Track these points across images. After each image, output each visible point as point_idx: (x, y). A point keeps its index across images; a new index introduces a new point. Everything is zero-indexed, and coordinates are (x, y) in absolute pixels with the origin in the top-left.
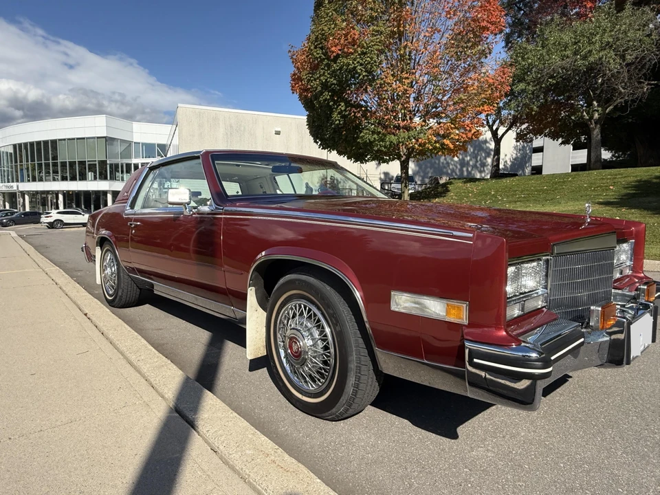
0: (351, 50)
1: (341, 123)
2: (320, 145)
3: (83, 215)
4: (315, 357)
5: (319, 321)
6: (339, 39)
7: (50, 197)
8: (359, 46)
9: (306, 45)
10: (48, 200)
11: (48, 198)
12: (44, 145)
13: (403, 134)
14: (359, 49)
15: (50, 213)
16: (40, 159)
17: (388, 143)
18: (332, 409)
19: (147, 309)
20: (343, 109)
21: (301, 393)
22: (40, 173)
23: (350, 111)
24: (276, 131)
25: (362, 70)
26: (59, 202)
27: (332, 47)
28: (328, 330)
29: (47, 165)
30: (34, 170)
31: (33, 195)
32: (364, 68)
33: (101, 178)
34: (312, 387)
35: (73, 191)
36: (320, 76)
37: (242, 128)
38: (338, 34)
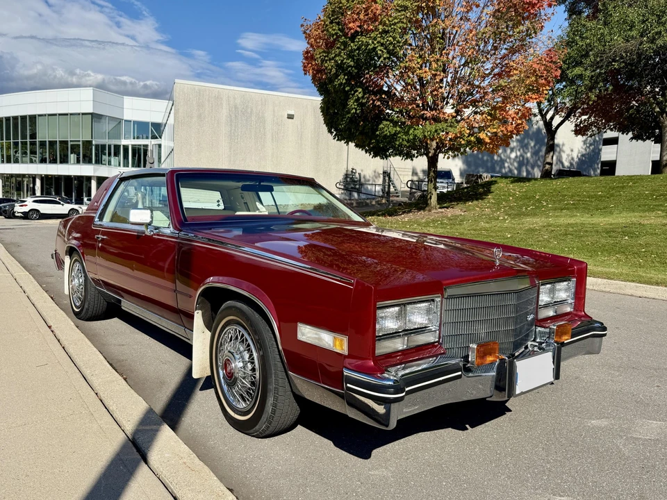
0: (372, 27)
1: (358, 112)
2: (335, 135)
3: (63, 205)
4: (244, 378)
5: (249, 345)
6: (358, 14)
7: (26, 180)
8: (380, 23)
9: (322, 18)
10: (23, 185)
11: (23, 181)
12: (21, 121)
13: (430, 127)
14: (380, 27)
15: (24, 201)
16: (16, 137)
17: (411, 137)
18: (255, 426)
19: (115, 323)
20: (360, 95)
21: (234, 412)
22: (16, 152)
23: (368, 98)
24: (288, 115)
25: (383, 52)
26: (36, 188)
27: (350, 23)
28: (255, 355)
29: (24, 144)
30: (8, 148)
31: (7, 178)
32: (385, 49)
33: (85, 162)
34: (242, 405)
35: (52, 175)
36: (335, 56)
37: (249, 110)
38: (358, 8)
